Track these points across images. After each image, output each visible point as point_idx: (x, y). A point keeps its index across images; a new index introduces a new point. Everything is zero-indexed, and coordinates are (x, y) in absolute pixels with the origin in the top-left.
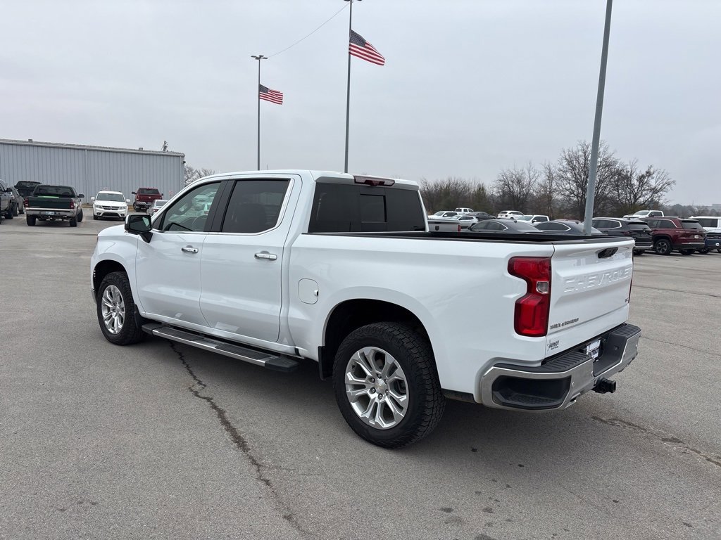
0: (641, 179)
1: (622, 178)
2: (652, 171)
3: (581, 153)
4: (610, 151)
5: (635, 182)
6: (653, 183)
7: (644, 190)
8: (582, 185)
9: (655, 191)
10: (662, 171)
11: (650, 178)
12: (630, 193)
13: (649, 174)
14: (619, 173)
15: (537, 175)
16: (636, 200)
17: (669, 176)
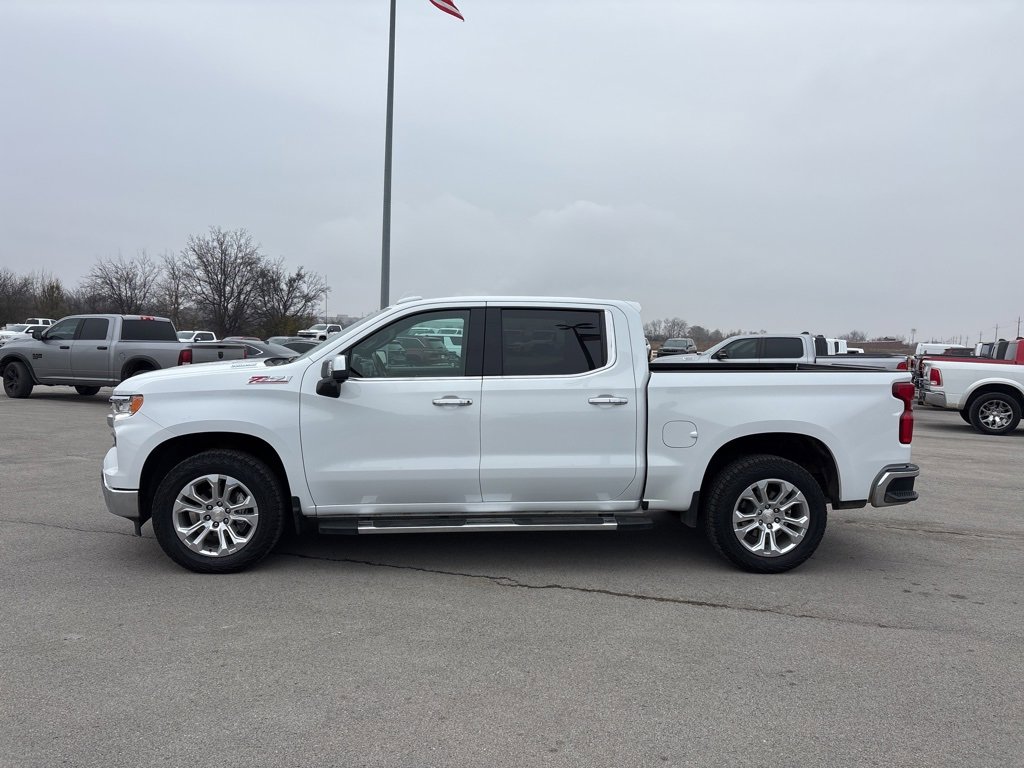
0: (291, 282)
1: (267, 281)
2: (302, 272)
3: (215, 244)
4: (253, 244)
5: (284, 286)
6: (304, 288)
7: (295, 297)
8: (219, 288)
9: (308, 299)
10: (314, 274)
11: (301, 282)
12: (278, 301)
13: (300, 277)
14: (263, 274)
15: (156, 270)
16: (286, 308)
17: (323, 281)
